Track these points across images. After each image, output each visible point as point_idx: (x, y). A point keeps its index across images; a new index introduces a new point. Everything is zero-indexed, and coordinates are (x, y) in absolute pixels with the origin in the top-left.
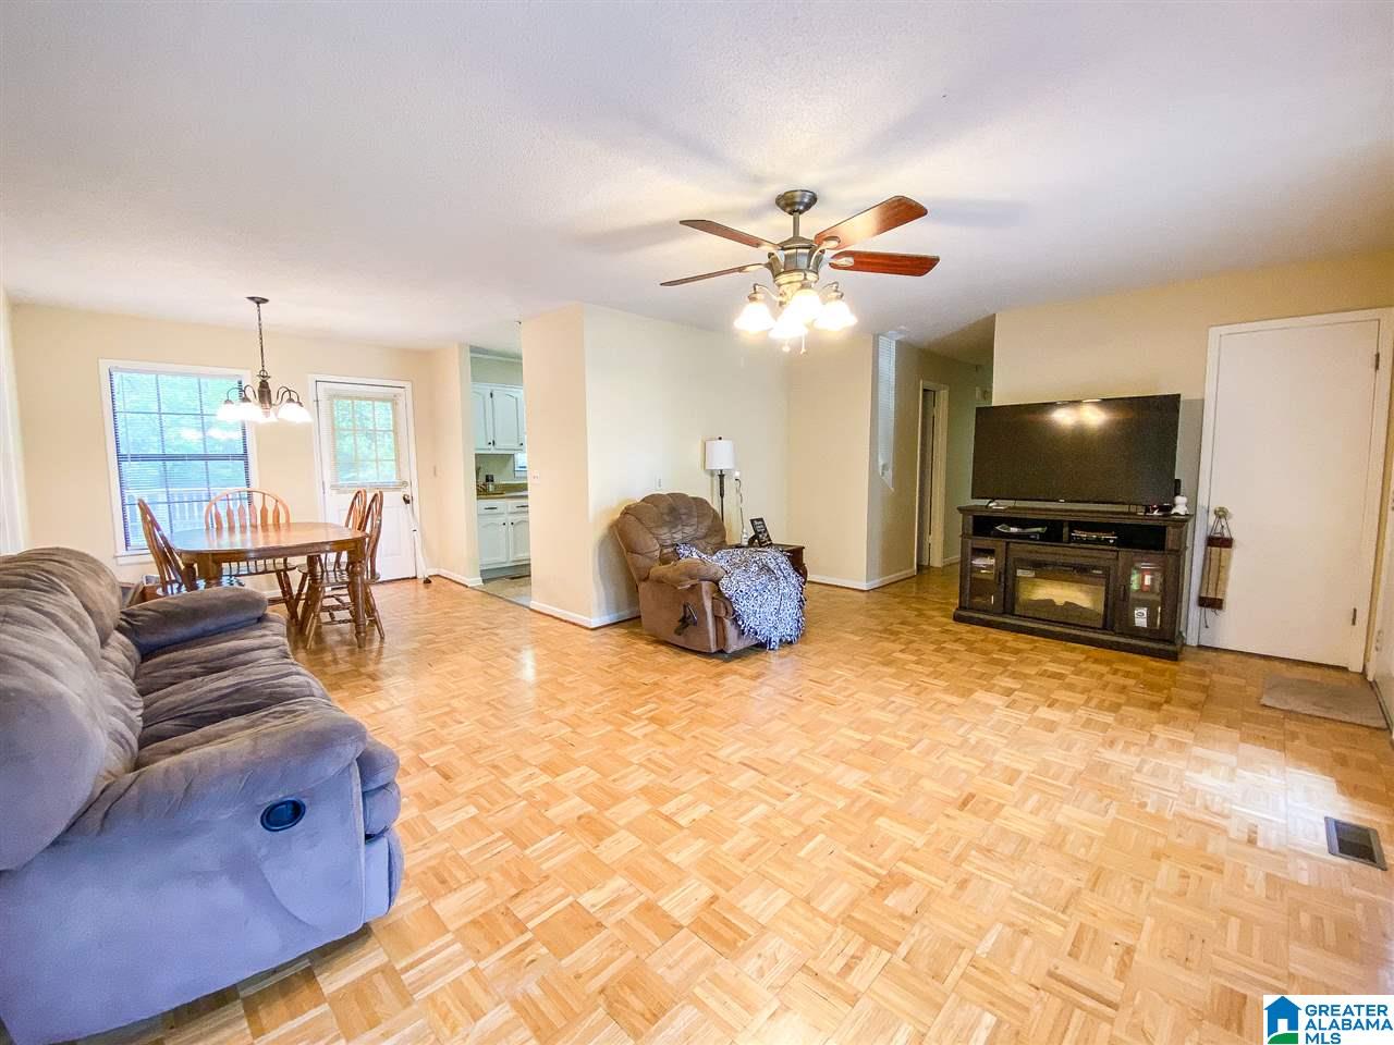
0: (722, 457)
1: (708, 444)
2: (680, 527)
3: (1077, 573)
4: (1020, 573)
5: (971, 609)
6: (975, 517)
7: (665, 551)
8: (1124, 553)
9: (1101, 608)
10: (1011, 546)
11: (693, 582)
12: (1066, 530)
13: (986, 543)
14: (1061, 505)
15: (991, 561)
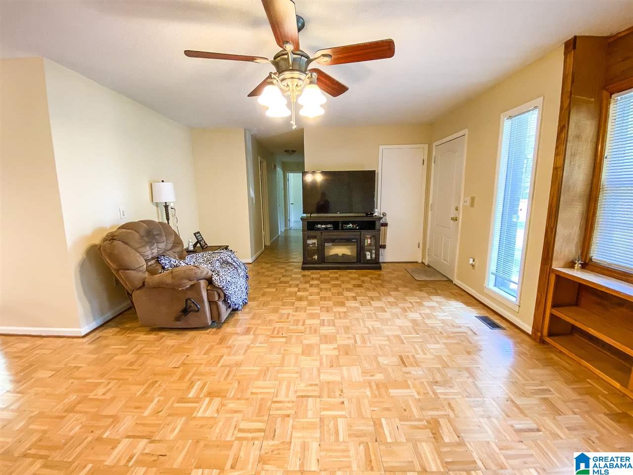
0: (167, 193)
1: (155, 185)
2: (155, 244)
3: (346, 241)
4: (326, 244)
5: (309, 263)
6: (308, 222)
7: (149, 263)
8: (363, 232)
9: (355, 254)
10: (323, 233)
11: (192, 283)
12: (340, 225)
13: (312, 233)
14: (338, 214)
15: (315, 241)
